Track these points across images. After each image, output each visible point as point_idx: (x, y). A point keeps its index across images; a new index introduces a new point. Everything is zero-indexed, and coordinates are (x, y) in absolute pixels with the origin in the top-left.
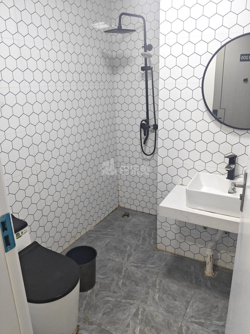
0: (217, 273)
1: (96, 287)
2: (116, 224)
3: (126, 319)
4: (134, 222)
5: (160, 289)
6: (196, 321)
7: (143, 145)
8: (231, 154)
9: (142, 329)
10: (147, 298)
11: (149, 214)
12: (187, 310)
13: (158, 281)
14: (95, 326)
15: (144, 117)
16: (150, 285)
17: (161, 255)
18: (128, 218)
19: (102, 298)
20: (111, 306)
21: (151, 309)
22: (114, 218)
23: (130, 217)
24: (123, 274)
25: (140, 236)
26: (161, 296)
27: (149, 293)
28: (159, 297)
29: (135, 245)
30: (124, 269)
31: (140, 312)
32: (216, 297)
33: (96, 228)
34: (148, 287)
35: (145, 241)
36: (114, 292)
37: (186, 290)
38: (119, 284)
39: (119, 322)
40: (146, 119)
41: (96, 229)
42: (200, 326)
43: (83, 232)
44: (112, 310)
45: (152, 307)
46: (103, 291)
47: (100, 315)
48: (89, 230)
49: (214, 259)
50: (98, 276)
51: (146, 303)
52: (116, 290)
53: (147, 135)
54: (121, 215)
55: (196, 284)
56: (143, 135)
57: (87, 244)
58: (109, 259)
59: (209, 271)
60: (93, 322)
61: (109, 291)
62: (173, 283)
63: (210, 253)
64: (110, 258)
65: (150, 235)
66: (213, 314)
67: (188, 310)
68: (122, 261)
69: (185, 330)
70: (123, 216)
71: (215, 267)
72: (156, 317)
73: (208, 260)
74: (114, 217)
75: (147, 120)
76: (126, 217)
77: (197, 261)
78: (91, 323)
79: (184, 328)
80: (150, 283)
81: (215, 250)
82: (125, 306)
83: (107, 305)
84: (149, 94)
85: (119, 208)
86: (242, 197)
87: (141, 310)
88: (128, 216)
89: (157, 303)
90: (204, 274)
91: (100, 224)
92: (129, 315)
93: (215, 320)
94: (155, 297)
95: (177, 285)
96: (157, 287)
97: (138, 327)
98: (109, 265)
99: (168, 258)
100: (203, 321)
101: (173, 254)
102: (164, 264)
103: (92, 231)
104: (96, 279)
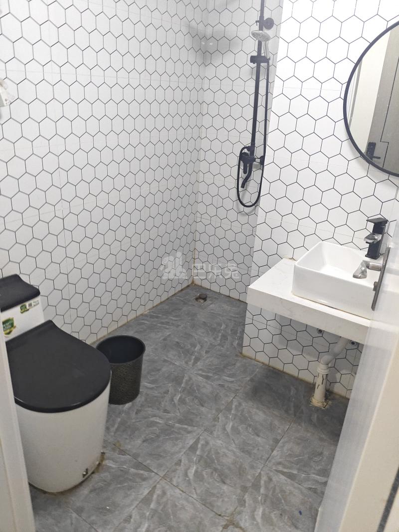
0: (330, 402)
1: (139, 399)
2: (184, 309)
3: (177, 453)
4: (212, 310)
5: (236, 415)
6: (285, 470)
7: (240, 189)
8: (379, 216)
9: (199, 470)
10: (214, 426)
11: (239, 300)
12: (272, 452)
13: (235, 403)
14: (129, 456)
15: (248, 142)
16: (223, 407)
17: (247, 365)
18: (205, 303)
19: (145, 418)
20: (158, 432)
21: (217, 443)
22: (182, 301)
23: (208, 302)
24: (183, 385)
25: (219, 331)
26: (236, 425)
27: (219, 418)
28: (233, 427)
29: (209, 344)
30: (186, 378)
31: (199, 446)
32: (321, 439)
33: (152, 312)
34: (219, 411)
35: (225, 340)
36: (166, 411)
37: (276, 423)
38: (174, 400)
39: (165, 455)
40: (250, 145)
41: (152, 314)
42: (289, 478)
43: (132, 316)
44: (158, 436)
45: (220, 440)
46: (149, 407)
47: (139, 442)
48: (141, 313)
49: (329, 381)
50: (144, 384)
51: (211, 433)
52: (168, 408)
53: (248, 172)
54: (194, 298)
55: (295, 415)
56: (241, 171)
57: (136, 334)
58: (165, 361)
59: (317, 398)
60: (126, 450)
61: (158, 409)
62: (257, 408)
63: (323, 371)
64: (166, 359)
65: (234, 332)
66: (312, 464)
67: (275, 453)
68: (185, 366)
69: (265, 482)
70: (197, 299)
71: (329, 394)
72: (223, 456)
73: (319, 381)
74: (182, 299)
75: (251, 148)
76: (202, 301)
77: (302, 381)
78: (123, 452)
79: (264, 478)
80: (223, 404)
81: (333, 367)
82: (179, 433)
83: (151, 429)
84: (259, 104)
85: (192, 286)
86: (377, 287)
87: (202, 442)
88: (205, 299)
89: (228, 435)
90: (309, 402)
91: (159, 307)
92: (183, 447)
93: (314, 473)
94: (227, 426)
95: (264, 412)
96: (233, 412)
97: (193, 467)
98: (164, 369)
99: (257, 370)
100: (295, 472)
101: (266, 365)
102: (248, 379)
103: (146, 315)
104: (141, 387)
